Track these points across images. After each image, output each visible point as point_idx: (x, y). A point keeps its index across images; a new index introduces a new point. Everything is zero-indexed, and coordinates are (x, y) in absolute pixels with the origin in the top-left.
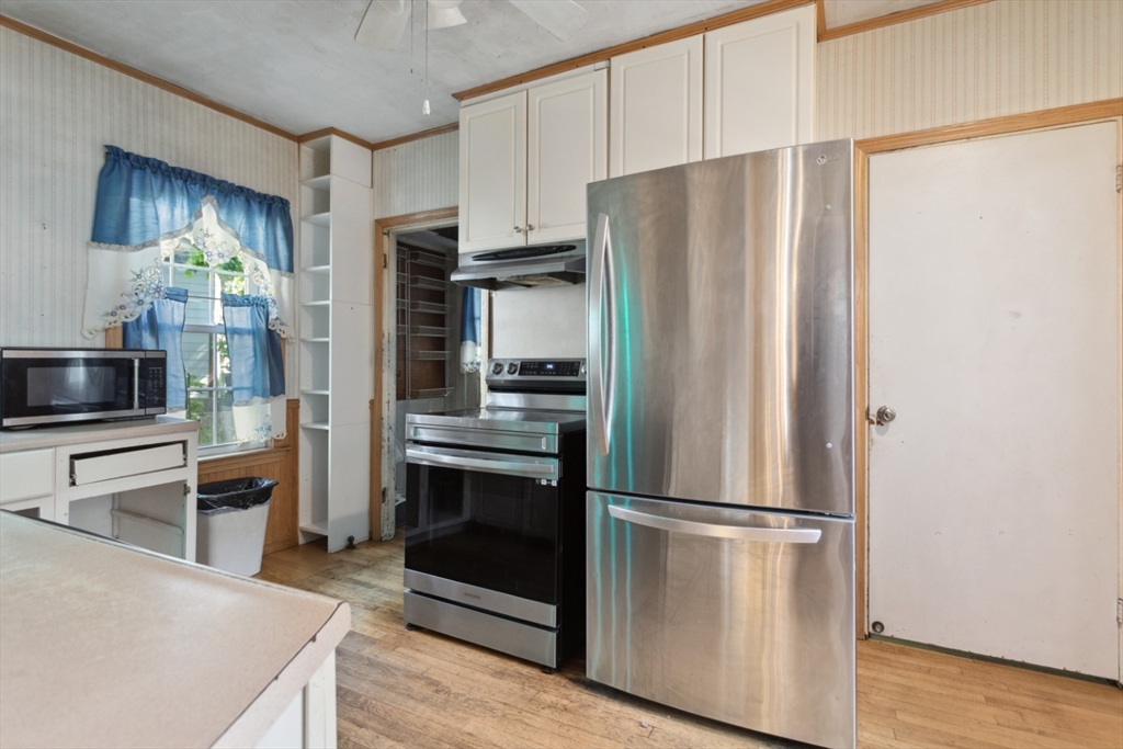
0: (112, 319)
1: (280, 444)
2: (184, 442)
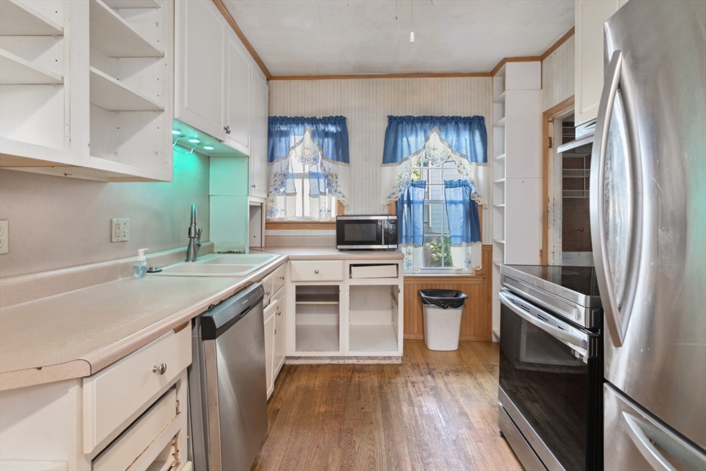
0: (389, 200)
1: (479, 273)
2: (397, 265)
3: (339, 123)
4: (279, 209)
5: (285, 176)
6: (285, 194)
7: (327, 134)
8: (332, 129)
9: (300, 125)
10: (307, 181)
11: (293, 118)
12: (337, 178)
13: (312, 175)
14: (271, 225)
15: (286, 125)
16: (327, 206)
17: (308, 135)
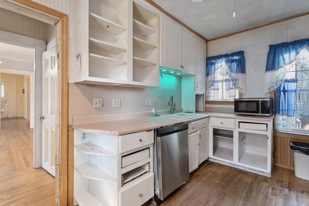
0: (270, 90)
2: (267, 124)
3: (239, 54)
4: (212, 96)
5: (214, 81)
6: (214, 89)
7: (233, 61)
8: (236, 58)
9: (220, 59)
10: (224, 83)
11: (217, 56)
12: (238, 81)
13: (227, 80)
14: (207, 102)
15: (214, 59)
16: (233, 94)
17: (224, 62)
